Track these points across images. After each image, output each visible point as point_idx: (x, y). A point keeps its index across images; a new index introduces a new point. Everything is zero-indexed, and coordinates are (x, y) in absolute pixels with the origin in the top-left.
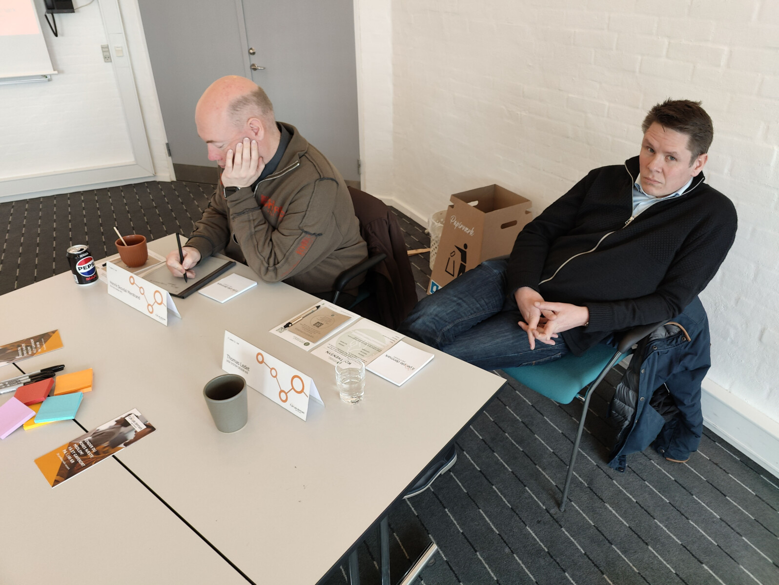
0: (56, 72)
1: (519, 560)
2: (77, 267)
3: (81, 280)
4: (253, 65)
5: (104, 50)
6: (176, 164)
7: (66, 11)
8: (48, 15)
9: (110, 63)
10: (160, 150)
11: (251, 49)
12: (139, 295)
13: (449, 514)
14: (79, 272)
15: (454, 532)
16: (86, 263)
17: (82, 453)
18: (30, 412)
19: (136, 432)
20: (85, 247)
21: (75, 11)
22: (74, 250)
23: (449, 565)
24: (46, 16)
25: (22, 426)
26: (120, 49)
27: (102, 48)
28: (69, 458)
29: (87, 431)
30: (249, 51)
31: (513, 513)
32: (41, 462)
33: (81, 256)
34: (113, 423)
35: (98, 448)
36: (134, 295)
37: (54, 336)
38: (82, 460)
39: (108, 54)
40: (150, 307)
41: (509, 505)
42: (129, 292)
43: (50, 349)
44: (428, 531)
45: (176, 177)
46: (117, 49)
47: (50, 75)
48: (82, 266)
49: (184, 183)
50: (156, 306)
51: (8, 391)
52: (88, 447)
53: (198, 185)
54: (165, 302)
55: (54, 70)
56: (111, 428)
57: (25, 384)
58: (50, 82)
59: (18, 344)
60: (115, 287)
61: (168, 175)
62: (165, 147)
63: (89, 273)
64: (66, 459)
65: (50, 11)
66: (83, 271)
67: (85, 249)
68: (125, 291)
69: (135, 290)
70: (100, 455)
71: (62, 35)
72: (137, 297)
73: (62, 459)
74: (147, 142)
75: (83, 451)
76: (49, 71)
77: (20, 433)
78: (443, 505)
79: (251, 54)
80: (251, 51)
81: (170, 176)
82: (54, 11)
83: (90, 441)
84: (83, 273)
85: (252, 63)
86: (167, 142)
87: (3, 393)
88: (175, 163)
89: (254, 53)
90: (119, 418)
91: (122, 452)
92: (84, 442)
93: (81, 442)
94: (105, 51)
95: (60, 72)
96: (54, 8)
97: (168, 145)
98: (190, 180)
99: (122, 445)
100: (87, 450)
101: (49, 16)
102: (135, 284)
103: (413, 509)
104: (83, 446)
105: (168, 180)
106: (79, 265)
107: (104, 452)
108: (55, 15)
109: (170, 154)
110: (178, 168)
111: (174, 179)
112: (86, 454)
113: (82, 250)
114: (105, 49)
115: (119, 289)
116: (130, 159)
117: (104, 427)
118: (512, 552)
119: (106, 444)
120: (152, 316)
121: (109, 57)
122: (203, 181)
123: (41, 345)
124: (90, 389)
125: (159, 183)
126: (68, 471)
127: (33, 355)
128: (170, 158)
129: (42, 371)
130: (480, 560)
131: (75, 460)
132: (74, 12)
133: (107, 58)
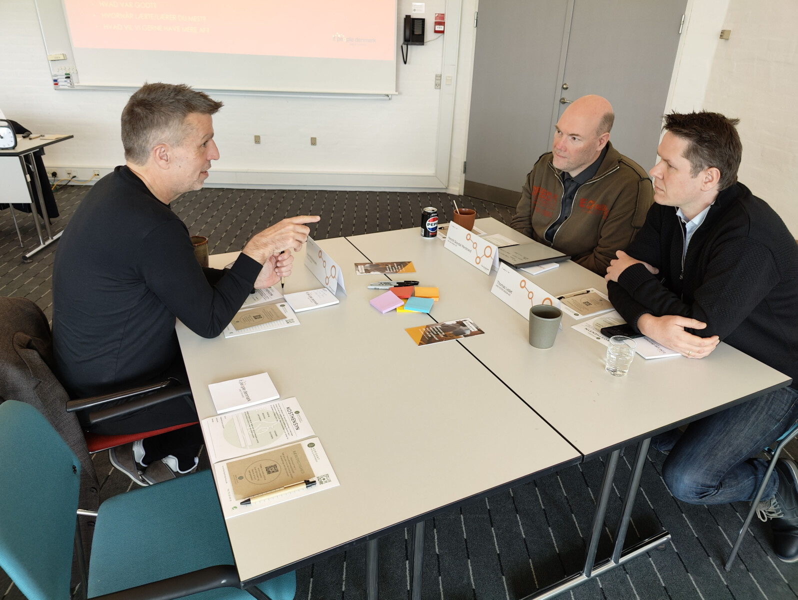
0: (397, 93)
1: (754, 580)
2: (427, 222)
3: (426, 234)
4: (563, 99)
5: (437, 78)
6: (467, 181)
7: (417, 43)
8: (403, 46)
9: (439, 90)
10: (458, 167)
11: (565, 84)
12: (471, 248)
13: (686, 519)
14: (427, 227)
15: (688, 534)
16: (433, 221)
17: (435, 333)
18: (402, 302)
19: (471, 331)
20: (436, 210)
21: (425, 44)
22: (429, 209)
23: (679, 556)
24: (402, 46)
25: (396, 309)
26: (450, 78)
27: (436, 76)
28: (428, 333)
29: (437, 322)
30: (563, 86)
31: (755, 541)
32: (411, 332)
33: (432, 215)
34: (455, 322)
35: (446, 333)
36: (466, 249)
37: (409, 264)
38: (436, 337)
39: (439, 82)
40: (478, 259)
41: (751, 533)
42: (463, 246)
43: (407, 272)
44: (662, 524)
45: (464, 192)
46: (448, 78)
47: (392, 95)
48: (430, 223)
49: (470, 198)
50: (484, 259)
51: (384, 288)
52: (439, 331)
53: (482, 202)
54: (493, 256)
55: (396, 91)
56: (453, 324)
57: (395, 286)
58: (390, 101)
59: (387, 264)
60: (452, 242)
61: (458, 189)
62: (463, 163)
63: (433, 229)
64: (426, 334)
65: (406, 43)
66: (430, 227)
67: (435, 211)
68: (460, 245)
69: (469, 245)
70: (447, 338)
71: (409, 63)
72: (469, 250)
73: (423, 333)
74: (449, 159)
75: (436, 332)
76: (391, 91)
77: (394, 312)
78: (681, 510)
79: (564, 88)
80: (565, 86)
81: (459, 190)
82: (409, 43)
83: (440, 328)
84: (429, 229)
85: (562, 97)
86: (465, 161)
87: (381, 289)
88: (466, 179)
89: (567, 88)
90: (458, 321)
91: (462, 339)
92: (436, 328)
93: (434, 327)
94: (438, 80)
95: (400, 94)
96: (409, 41)
97: (465, 163)
98: (475, 196)
99: (462, 336)
100: (438, 332)
101: (405, 47)
102: (470, 240)
103: (649, 502)
104: (436, 329)
105: (457, 194)
106: (429, 221)
107: (450, 336)
108: (409, 46)
109: (465, 172)
110: (468, 185)
111: (462, 194)
112: (438, 334)
113: (433, 211)
114: (439, 77)
115: (455, 244)
116: (431, 171)
117: (448, 323)
118: (748, 570)
119: (451, 332)
120: (479, 266)
121: (440, 85)
122: (486, 199)
123: (402, 268)
124: (437, 299)
125: (449, 195)
126: (427, 340)
127: (396, 272)
128: (464, 175)
129: (405, 281)
130: (712, 564)
131: (432, 336)
132: (423, 44)
133: (438, 86)
